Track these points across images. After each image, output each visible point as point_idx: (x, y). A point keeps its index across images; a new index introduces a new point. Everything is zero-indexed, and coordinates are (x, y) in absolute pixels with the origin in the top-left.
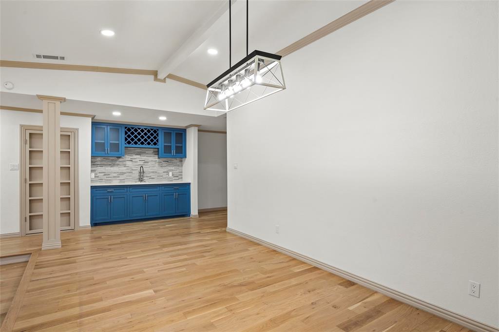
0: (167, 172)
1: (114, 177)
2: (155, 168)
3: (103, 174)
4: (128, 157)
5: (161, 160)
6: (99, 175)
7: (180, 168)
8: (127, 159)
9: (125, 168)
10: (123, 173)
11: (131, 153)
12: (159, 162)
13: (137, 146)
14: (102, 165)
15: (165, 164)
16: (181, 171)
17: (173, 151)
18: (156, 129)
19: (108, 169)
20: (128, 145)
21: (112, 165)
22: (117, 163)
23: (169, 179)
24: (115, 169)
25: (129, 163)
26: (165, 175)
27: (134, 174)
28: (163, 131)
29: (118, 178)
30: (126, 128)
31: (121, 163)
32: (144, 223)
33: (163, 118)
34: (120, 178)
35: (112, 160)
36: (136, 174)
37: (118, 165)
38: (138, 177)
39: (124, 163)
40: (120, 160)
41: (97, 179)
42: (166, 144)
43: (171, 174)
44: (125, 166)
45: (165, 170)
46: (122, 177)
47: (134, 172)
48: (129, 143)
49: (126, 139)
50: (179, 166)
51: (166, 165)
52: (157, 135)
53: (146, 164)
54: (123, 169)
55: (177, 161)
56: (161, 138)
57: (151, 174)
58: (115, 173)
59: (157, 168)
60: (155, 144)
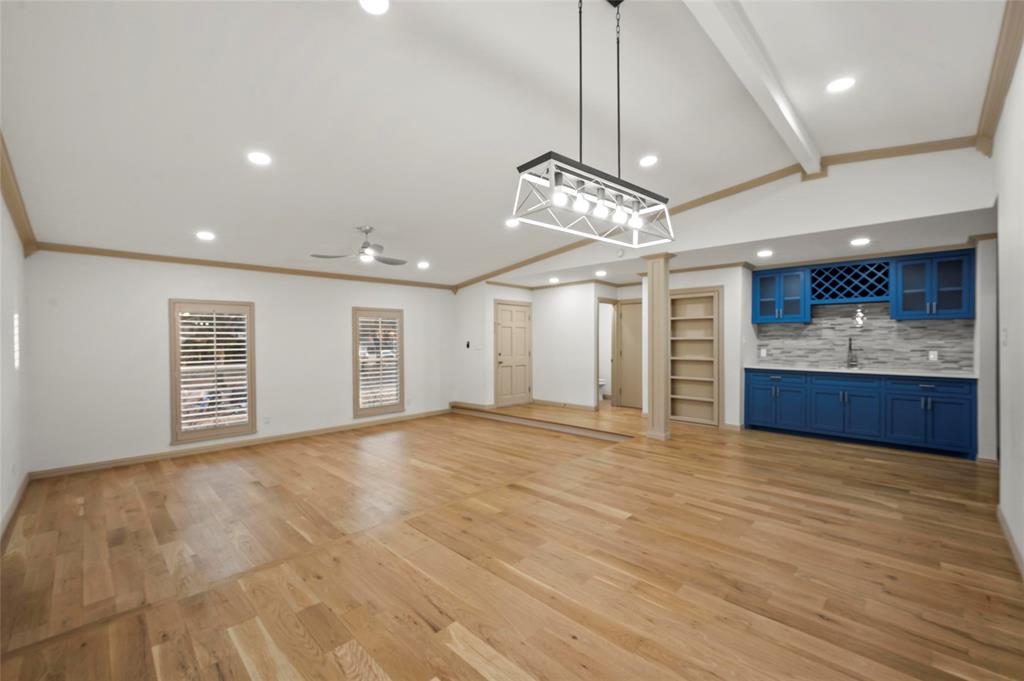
0: (924, 352)
1: (799, 356)
2: (889, 342)
3: (779, 351)
4: (825, 322)
5: (902, 325)
6: (773, 351)
7: (966, 343)
8: (824, 326)
9: (821, 342)
10: (816, 351)
11: (833, 315)
12: (899, 330)
13: (837, 300)
14: (777, 337)
15: (915, 333)
16: (968, 349)
17: (931, 305)
18: (881, 262)
19: (789, 343)
20: (817, 301)
21: (797, 337)
22: (805, 332)
23: (930, 366)
24: (802, 343)
25: (827, 334)
26: (916, 358)
27: (838, 352)
28: (900, 265)
29: (806, 359)
30: (813, 271)
31: (811, 333)
32: (839, 444)
33: (860, 242)
34: (810, 359)
35: (796, 329)
36: (842, 353)
37: (805, 336)
38: (846, 359)
39: (818, 332)
40: (811, 327)
41: (770, 358)
42: (907, 291)
43: (933, 356)
44: (819, 337)
45: (917, 347)
46: (813, 358)
47: (837, 349)
48: (820, 296)
49: (814, 291)
50: (960, 336)
51: (916, 335)
52: (886, 274)
53: (865, 333)
54: (815, 343)
55: (956, 326)
56: (895, 278)
57: (879, 354)
58: (800, 349)
59: (893, 341)
60: (880, 293)
